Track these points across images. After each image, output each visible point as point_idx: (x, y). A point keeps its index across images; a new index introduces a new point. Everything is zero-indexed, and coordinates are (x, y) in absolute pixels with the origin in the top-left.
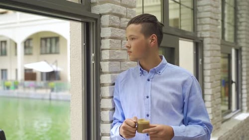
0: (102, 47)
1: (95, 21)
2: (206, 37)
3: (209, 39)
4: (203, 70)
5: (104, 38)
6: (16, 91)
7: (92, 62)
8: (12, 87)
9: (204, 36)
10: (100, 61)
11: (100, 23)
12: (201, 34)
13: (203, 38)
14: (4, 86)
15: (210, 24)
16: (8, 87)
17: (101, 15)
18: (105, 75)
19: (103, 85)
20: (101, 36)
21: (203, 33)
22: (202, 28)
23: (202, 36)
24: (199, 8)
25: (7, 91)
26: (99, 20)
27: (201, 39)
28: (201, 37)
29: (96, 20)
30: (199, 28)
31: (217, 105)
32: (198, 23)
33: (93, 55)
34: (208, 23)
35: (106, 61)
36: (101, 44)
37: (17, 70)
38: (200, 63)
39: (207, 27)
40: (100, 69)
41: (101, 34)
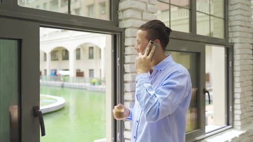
0: (126, 53)
1: (120, 34)
2: (236, 43)
3: (239, 44)
4: (233, 71)
5: (127, 46)
6: (100, 87)
7: (118, 64)
8: (97, 83)
9: (234, 42)
10: (124, 63)
11: (124, 35)
12: (231, 40)
13: (234, 43)
14: (91, 83)
15: (240, 31)
16: (94, 84)
17: (125, 29)
18: (127, 74)
19: (127, 82)
20: (126, 45)
21: (234, 39)
22: (233, 34)
23: (233, 42)
24: (230, 18)
25: (93, 87)
26: (123, 33)
27: (232, 44)
28: (231, 43)
29: (121, 32)
30: (230, 35)
31: (248, 102)
32: (229, 30)
33: (118, 59)
34: (238, 30)
35: (128, 63)
36: (125, 51)
37: (101, 70)
38: (230, 65)
39: (237, 34)
40: (124, 70)
41: (125, 43)
